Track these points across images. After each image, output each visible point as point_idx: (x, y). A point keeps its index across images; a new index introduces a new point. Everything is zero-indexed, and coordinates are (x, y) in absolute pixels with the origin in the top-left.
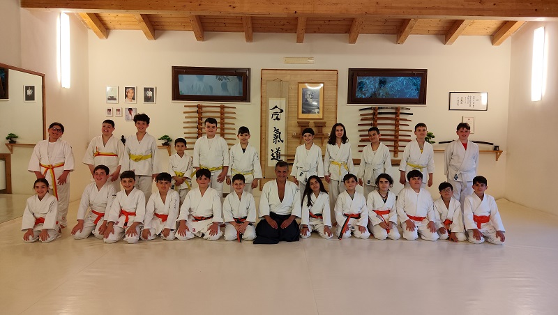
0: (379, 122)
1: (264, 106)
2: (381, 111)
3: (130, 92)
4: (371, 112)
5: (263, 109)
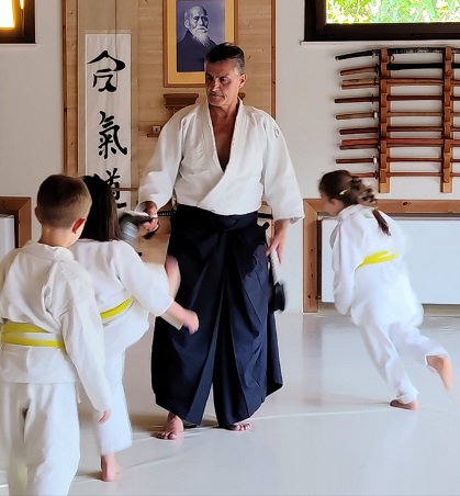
1: (70, 55)
2: (398, 58)
4: (369, 61)
5: (70, 62)
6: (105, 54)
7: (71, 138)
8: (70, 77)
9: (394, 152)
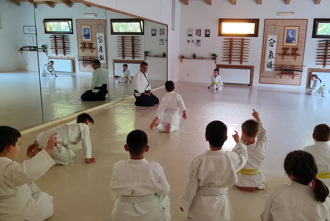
0: (329, 48)
3: (198, 32)
4: (325, 42)
5: (265, 40)
6: (272, 39)
7: (263, 55)
8: (264, 44)
9: (327, 60)
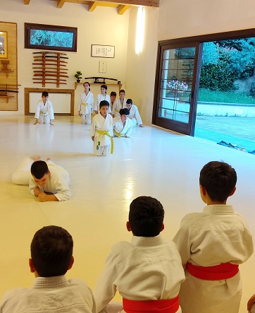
0: (47, 62)
2: (47, 55)
4: (41, 55)
9: (46, 77)
